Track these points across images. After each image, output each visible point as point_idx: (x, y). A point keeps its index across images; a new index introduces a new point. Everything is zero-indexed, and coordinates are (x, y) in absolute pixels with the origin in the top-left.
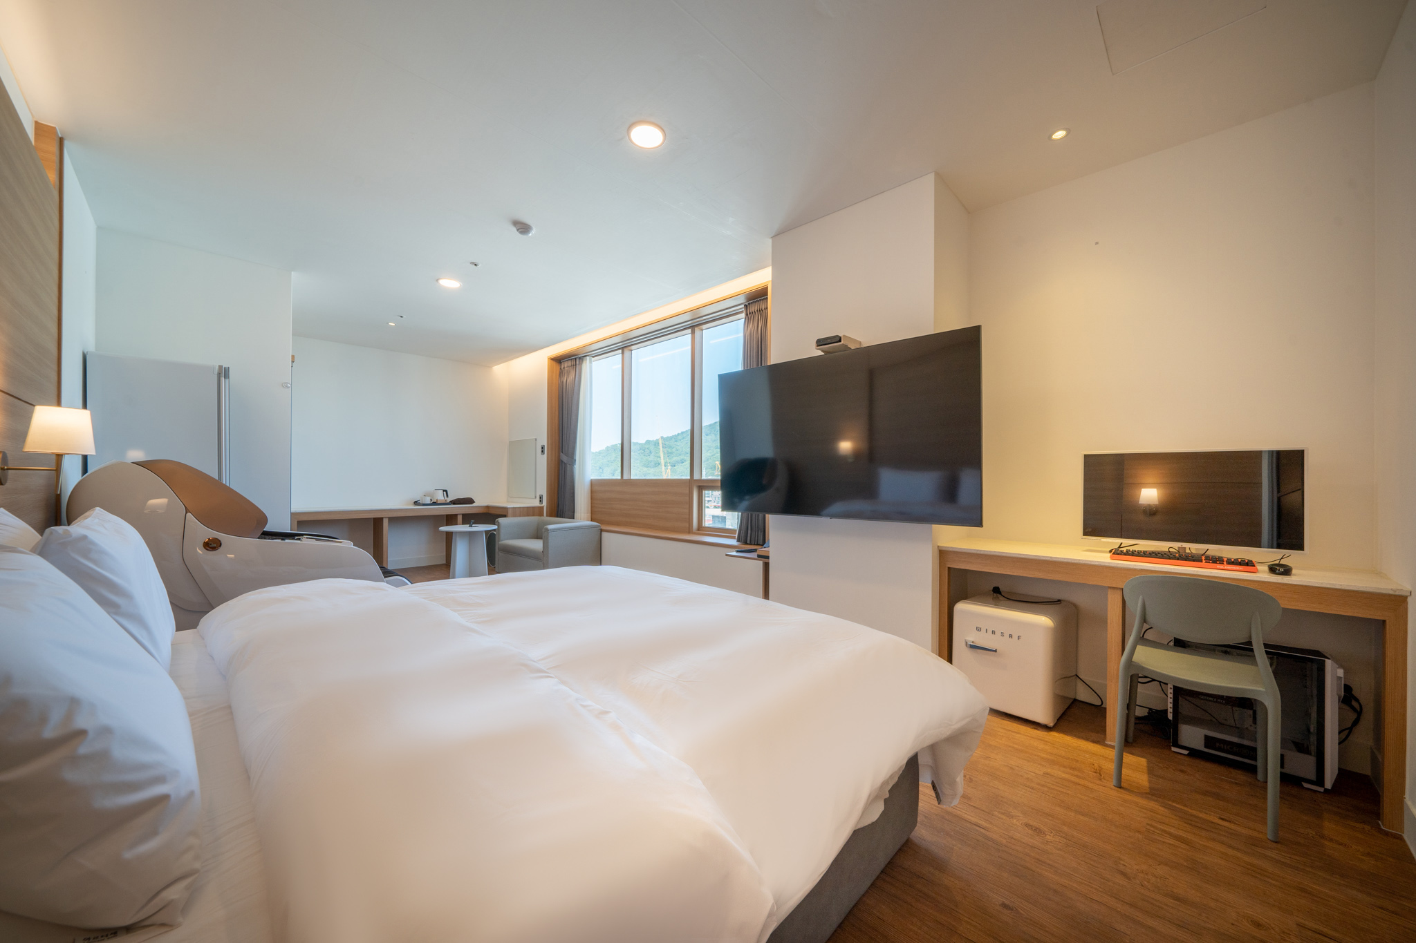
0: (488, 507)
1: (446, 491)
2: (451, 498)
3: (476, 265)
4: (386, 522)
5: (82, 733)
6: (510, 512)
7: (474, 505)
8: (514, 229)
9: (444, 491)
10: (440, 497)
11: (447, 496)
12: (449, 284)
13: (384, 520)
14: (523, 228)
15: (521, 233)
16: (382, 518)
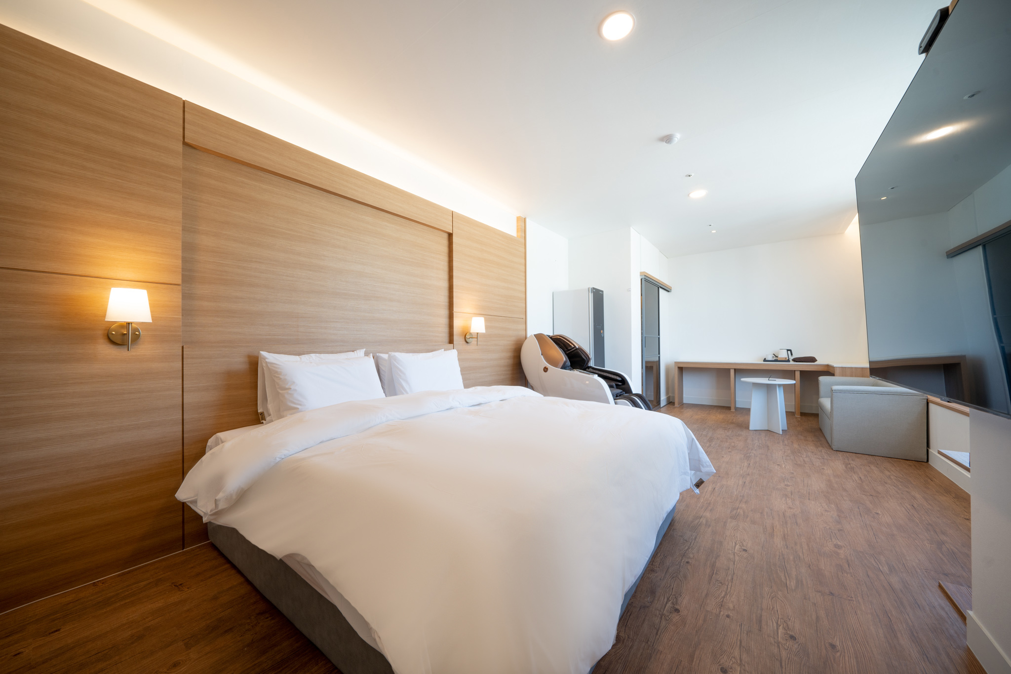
0: (828, 366)
1: (790, 350)
2: (795, 356)
3: (689, 176)
4: (732, 372)
5: (291, 389)
6: (837, 372)
7: (816, 363)
8: (664, 143)
9: (788, 350)
10: (783, 355)
11: (792, 354)
12: (698, 194)
13: (731, 370)
14: (668, 139)
15: (668, 143)
16: (730, 369)
